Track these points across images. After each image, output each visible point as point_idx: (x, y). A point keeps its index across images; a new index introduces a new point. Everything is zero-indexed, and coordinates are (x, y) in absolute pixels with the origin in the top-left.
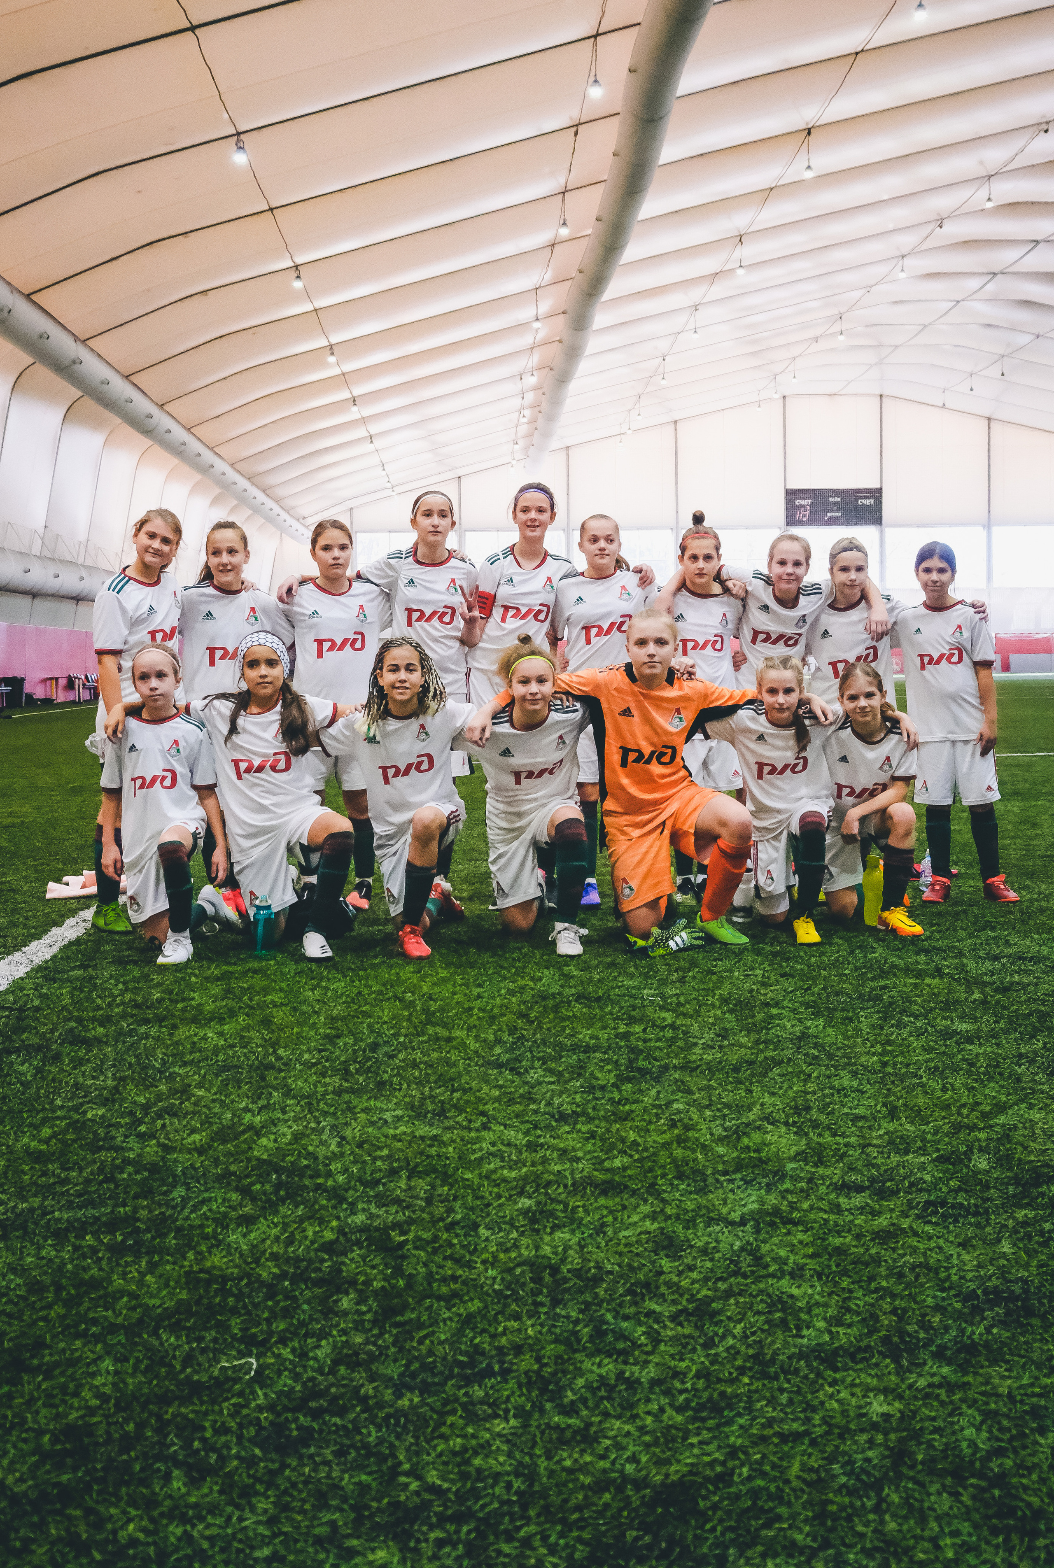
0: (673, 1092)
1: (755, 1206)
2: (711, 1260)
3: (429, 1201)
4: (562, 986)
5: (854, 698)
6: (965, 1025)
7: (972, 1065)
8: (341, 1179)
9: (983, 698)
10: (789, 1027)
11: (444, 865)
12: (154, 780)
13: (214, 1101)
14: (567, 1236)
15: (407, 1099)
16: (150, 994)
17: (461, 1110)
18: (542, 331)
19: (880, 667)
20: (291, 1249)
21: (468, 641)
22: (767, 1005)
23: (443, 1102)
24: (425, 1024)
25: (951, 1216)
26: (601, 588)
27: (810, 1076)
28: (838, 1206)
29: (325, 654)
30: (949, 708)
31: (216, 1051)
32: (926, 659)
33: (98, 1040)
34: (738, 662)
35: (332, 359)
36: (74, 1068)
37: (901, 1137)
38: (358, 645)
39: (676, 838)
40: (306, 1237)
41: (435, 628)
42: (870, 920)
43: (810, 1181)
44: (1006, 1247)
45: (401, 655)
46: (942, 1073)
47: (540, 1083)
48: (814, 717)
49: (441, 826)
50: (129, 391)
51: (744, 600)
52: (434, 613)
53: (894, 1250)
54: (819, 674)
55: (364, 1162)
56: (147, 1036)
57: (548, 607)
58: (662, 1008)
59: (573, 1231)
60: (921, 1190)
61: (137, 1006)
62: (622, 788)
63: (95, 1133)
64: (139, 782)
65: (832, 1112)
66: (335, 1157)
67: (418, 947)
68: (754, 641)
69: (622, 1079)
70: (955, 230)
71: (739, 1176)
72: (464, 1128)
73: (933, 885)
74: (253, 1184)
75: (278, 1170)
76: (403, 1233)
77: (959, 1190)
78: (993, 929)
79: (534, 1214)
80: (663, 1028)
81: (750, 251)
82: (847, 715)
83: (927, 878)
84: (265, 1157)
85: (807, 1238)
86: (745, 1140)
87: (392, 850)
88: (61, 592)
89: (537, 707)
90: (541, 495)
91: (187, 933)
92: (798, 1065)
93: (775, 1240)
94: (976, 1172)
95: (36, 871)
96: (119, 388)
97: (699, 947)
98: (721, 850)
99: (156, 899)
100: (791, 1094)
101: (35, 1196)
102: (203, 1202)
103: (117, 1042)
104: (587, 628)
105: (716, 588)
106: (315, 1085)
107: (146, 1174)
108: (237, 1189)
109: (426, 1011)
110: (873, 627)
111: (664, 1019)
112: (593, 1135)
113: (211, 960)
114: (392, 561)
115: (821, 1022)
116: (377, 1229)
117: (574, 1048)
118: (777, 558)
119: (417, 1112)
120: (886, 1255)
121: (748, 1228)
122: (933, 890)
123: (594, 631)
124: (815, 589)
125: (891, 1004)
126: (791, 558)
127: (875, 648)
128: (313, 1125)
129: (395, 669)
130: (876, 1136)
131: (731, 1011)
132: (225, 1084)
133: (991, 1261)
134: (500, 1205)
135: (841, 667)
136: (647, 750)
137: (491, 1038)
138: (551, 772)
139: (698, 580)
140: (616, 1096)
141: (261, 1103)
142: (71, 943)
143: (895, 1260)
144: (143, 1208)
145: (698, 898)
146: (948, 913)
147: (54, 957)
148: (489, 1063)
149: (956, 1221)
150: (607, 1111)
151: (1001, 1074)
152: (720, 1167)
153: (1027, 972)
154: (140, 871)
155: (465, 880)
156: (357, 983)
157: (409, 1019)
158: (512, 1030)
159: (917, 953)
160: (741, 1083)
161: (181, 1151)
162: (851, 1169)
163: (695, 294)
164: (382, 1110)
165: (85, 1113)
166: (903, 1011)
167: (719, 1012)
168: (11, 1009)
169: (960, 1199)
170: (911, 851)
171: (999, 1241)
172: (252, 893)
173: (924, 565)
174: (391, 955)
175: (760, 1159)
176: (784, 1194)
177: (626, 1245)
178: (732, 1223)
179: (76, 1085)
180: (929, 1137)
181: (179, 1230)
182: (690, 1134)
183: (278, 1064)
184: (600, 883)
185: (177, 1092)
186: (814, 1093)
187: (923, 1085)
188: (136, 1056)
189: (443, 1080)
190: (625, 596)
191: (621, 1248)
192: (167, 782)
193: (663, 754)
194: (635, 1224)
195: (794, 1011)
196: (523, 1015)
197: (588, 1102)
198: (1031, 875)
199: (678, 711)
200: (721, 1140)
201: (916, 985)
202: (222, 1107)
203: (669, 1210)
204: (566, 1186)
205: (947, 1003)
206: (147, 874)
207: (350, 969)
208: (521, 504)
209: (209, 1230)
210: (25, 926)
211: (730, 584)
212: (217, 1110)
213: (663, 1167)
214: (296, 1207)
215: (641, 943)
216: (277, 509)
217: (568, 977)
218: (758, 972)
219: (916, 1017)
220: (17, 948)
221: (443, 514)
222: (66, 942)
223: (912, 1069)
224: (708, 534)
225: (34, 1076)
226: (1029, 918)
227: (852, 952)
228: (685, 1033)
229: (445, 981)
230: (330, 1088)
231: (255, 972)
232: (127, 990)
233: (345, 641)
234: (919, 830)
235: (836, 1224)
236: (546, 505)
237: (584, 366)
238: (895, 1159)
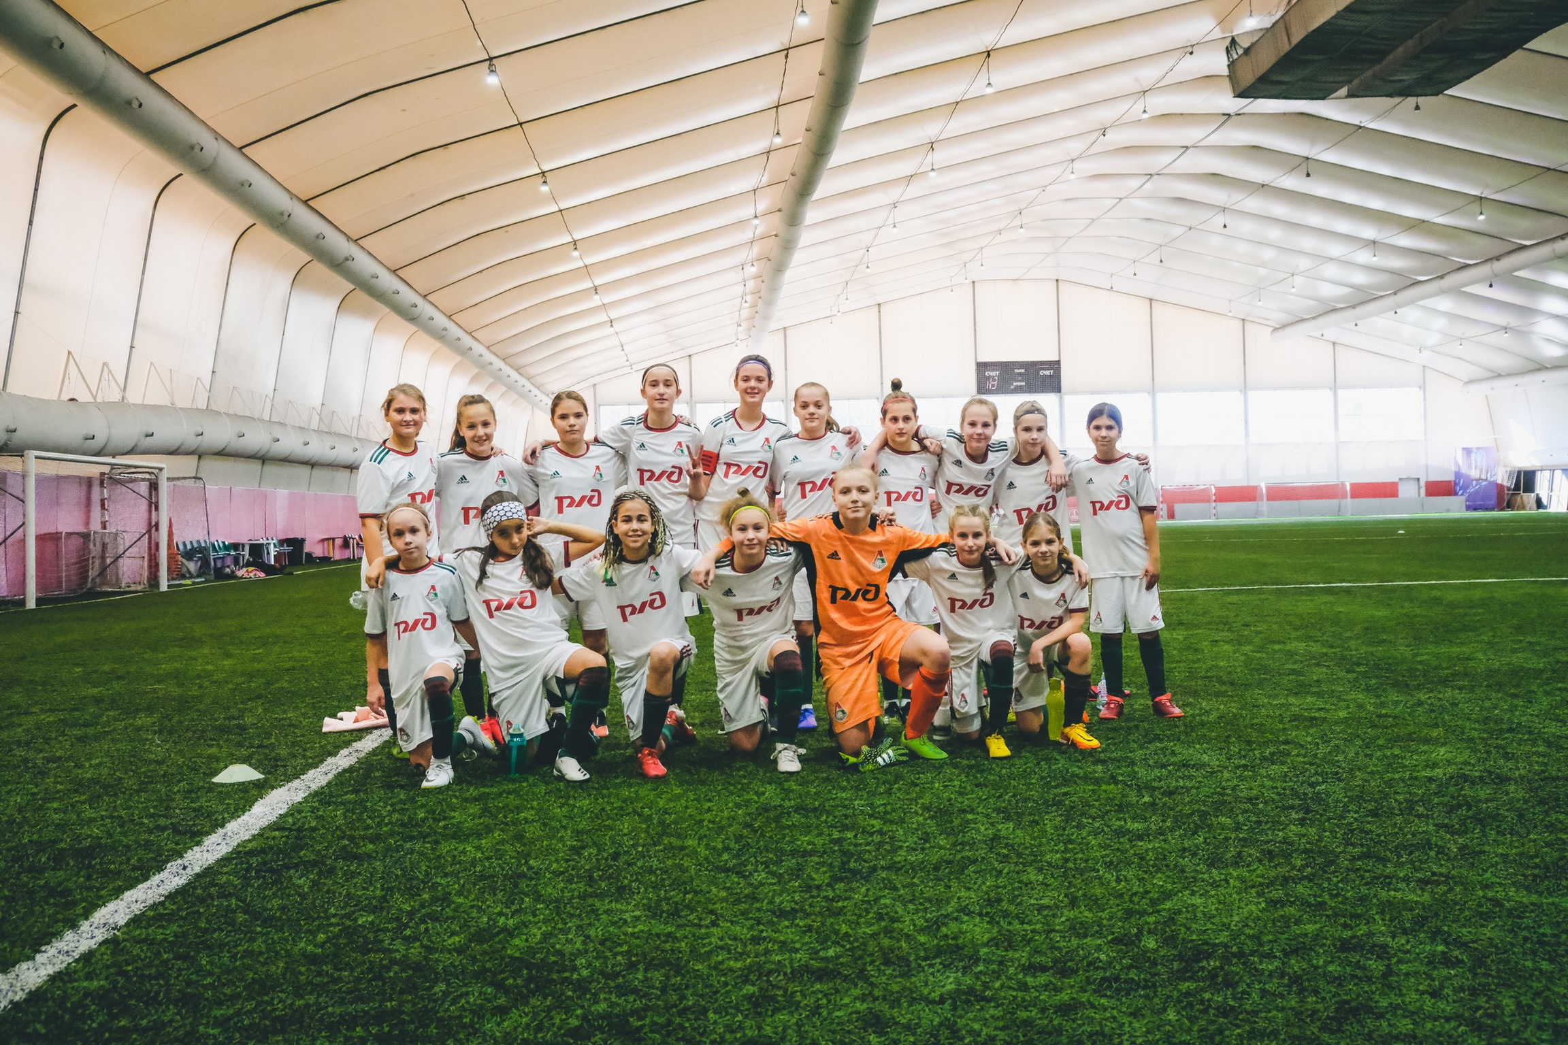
0: (880, 889)
1: (953, 986)
2: (914, 1034)
3: (664, 990)
4: (783, 799)
5: (1036, 544)
6: (1136, 825)
7: (1142, 859)
8: (585, 973)
9: (1147, 538)
10: (983, 830)
11: (677, 696)
12: (416, 623)
13: (472, 907)
14: (786, 1018)
15: (645, 901)
16: (415, 814)
17: (692, 910)
18: (761, 227)
19: (1059, 515)
20: (540, 1035)
21: (695, 496)
22: (964, 811)
23: (677, 904)
24: (661, 835)
25: (1123, 989)
26: (813, 448)
27: (1001, 872)
28: (1025, 984)
29: (565, 509)
30: (1119, 549)
31: (474, 863)
32: (1098, 506)
33: (368, 856)
34: (935, 509)
35: (576, 254)
36: (347, 880)
37: (1081, 923)
38: (595, 501)
39: (882, 666)
40: (554, 1025)
41: (664, 486)
42: (1054, 736)
43: (1001, 963)
44: (1171, 1015)
45: (634, 507)
46: (1116, 867)
47: (762, 884)
48: (1000, 559)
49: (675, 658)
50: (396, 284)
51: (939, 455)
52: (663, 473)
53: (1074, 1021)
54: (1006, 521)
55: (606, 958)
56: (412, 851)
57: (766, 465)
58: (871, 816)
59: (791, 1013)
60: (1098, 968)
61: (403, 825)
62: (832, 622)
63: (365, 937)
64: (402, 627)
65: (1020, 904)
66: (580, 953)
67: (655, 768)
68: (948, 492)
69: (835, 879)
70: (1117, 137)
71: (938, 960)
72: (696, 925)
73: (1108, 703)
74: (507, 979)
75: (529, 966)
76: (641, 1018)
77: (1130, 967)
78: (1161, 741)
79: (757, 999)
80: (872, 834)
81: (940, 156)
82: (1028, 557)
83: (1103, 698)
84: (517, 955)
85: (997, 1013)
86: (944, 930)
87: (632, 681)
88: (336, 462)
89: (754, 551)
90: (760, 366)
91: (448, 760)
92: (991, 864)
93: (971, 1015)
94: (1146, 951)
95: (314, 708)
96: (387, 281)
97: (903, 762)
98: (924, 678)
99: (422, 730)
100: (984, 888)
101: (311, 993)
102: (461, 996)
103: (385, 856)
104: (802, 485)
105: (915, 446)
106: (562, 891)
107: (410, 972)
108: (491, 984)
109: (662, 823)
110: (1054, 480)
111: (873, 826)
112: (809, 929)
113: (470, 784)
114: (625, 427)
115: (1011, 825)
116: (617, 1016)
117: (793, 853)
118: (968, 420)
119: (653, 911)
120: (1067, 1025)
121: (947, 1006)
122: (1108, 708)
123: (808, 487)
124: (1002, 447)
125: (1072, 808)
126: (981, 420)
127: (1054, 497)
128: (560, 926)
129: (628, 519)
130: (1059, 922)
131: (932, 818)
132: (482, 892)
133: (1158, 1028)
134: (727, 992)
135: (1024, 514)
136: (853, 588)
137: (720, 846)
138: (770, 610)
139: (899, 439)
140: (831, 894)
141: (514, 908)
142: (345, 771)
143: (1074, 1030)
144: (408, 1002)
145: (903, 720)
146: (1121, 728)
147: (329, 783)
148: (717, 868)
149: (1128, 994)
150: (822, 907)
151: (1167, 866)
152: (922, 954)
153: (1190, 777)
154: (408, 705)
155: (697, 708)
156: (600, 800)
157: (647, 832)
158: (739, 838)
159: (1095, 763)
160: (940, 880)
161: (442, 952)
162: (1036, 952)
163: (894, 194)
164: (622, 911)
165: (356, 920)
166: (1083, 814)
167: (921, 818)
168: (290, 830)
169: (1131, 975)
170: (1089, 676)
171: (1165, 1010)
172: (509, 723)
173: (1095, 423)
174: (630, 776)
175: (957, 946)
176: (977, 976)
177: (838, 1024)
178: (933, 1002)
179: (348, 894)
180: (1105, 922)
181: (440, 1020)
182: (895, 925)
183: (530, 873)
184: (815, 708)
185: (438, 899)
186: (1005, 887)
187: (1100, 878)
188: (402, 869)
189: (676, 884)
190: (835, 455)
191: (834, 1027)
192: (428, 624)
193: (867, 592)
194: (846, 1005)
195: (987, 816)
196: (748, 825)
197: (806, 900)
198: (1195, 694)
199: (880, 553)
200: (922, 930)
201: (1094, 791)
202: (479, 912)
203: (876, 993)
204: (785, 974)
205: (1120, 806)
206: (413, 710)
207: (594, 788)
208: (741, 375)
209: (466, 1020)
210: (304, 757)
211: (927, 442)
212: (474, 915)
213: (872, 955)
214: (545, 998)
215: (852, 760)
216: (529, 386)
217: (789, 791)
218: (956, 783)
219: (1094, 819)
220: (296, 776)
221: (667, 384)
222: (340, 769)
223: (1090, 864)
224: (906, 398)
225: (311, 888)
226: (1193, 730)
227: (1038, 764)
228: (891, 838)
229: (678, 797)
230: (576, 893)
231: (509, 793)
232: (394, 811)
233: (583, 498)
234: (1095, 657)
235: (1024, 1000)
236: (764, 374)
237: (798, 257)
238: (1075, 942)
